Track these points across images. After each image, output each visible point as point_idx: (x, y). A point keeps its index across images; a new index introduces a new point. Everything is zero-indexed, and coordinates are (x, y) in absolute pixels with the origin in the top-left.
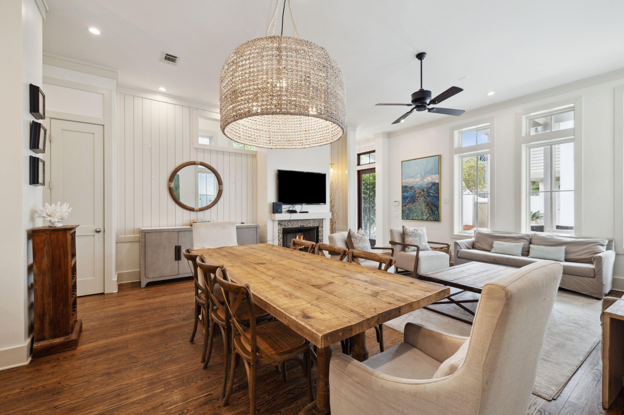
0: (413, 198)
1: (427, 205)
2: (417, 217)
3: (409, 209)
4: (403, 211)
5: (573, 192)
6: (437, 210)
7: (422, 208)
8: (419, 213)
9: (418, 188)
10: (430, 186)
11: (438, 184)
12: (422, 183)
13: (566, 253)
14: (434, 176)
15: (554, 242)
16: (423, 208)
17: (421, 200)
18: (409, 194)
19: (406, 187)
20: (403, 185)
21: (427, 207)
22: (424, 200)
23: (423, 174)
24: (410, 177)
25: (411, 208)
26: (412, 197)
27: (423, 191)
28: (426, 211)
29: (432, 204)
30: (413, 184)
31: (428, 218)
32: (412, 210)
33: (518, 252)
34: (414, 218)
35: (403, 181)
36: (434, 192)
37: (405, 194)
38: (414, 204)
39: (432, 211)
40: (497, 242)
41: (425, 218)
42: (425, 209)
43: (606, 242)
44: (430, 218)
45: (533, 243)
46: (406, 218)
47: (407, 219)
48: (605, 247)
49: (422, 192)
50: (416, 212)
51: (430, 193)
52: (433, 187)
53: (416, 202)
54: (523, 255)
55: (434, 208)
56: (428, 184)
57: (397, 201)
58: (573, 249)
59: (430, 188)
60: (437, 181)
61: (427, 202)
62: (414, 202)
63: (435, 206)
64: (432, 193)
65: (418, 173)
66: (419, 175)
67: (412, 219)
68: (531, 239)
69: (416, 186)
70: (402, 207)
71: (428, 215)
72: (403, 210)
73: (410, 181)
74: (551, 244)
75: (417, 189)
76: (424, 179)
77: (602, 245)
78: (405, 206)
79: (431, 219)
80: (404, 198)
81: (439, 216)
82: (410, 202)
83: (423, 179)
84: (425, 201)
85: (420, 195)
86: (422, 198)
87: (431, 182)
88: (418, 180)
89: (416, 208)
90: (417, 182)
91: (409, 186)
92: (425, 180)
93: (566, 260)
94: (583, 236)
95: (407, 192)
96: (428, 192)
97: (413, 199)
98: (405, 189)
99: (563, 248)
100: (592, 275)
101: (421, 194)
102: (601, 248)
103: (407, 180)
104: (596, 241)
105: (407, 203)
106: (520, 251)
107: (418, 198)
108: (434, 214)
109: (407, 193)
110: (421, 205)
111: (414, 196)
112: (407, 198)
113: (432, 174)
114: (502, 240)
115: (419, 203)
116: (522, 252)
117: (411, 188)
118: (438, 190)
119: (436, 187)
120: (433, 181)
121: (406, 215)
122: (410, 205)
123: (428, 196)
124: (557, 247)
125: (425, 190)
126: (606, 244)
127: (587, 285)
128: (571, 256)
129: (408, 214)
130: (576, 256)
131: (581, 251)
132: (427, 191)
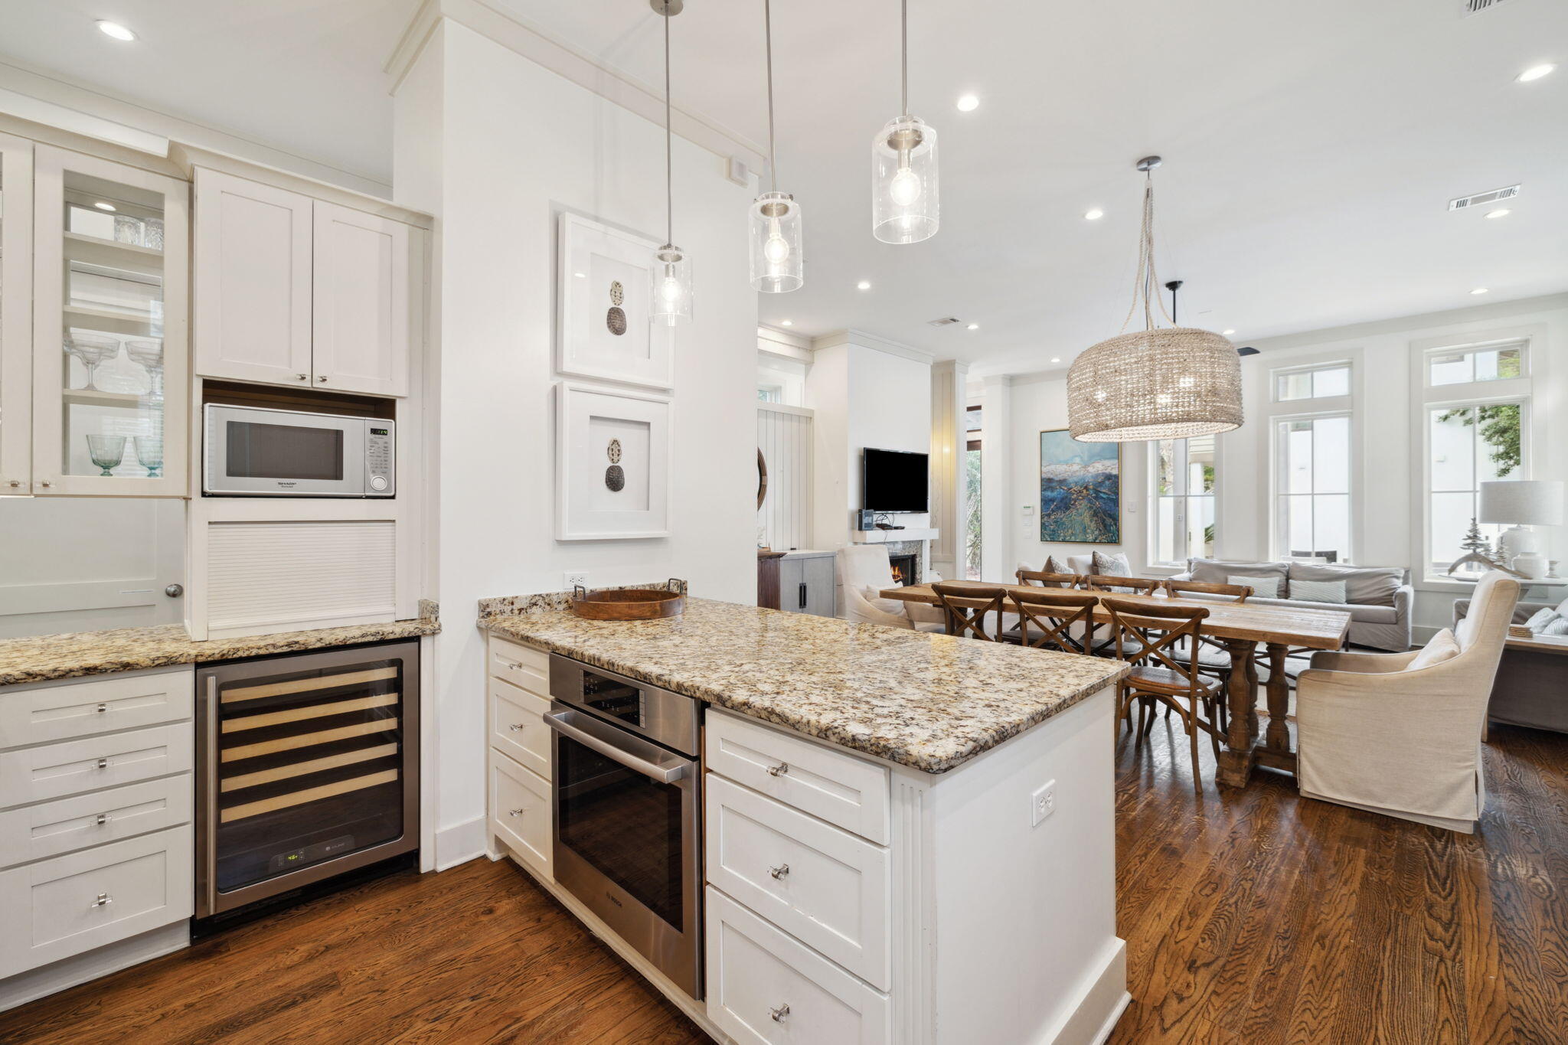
0: (1065, 501)
1: (1095, 514)
2: (1073, 537)
3: (1056, 522)
4: (1043, 526)
5: (1346, 497)
6: (1116, 525)
7: (1083, 520)
8: (1078, 529)
9: (1076, 483)
10: (1100, 480)
11: (1117, 477)
12: (1084, 475)
13: (1348, 591)
14: (1108, 463)
15: (1327, 575)
16: (1087, 520)
17: (1082, 506)
18: (1055, 493)
19: (1050, 480)
20: (1044, 476)
21: (1095, 518)
22: (1089, 505)
23: (1086, 458)
24: (1059, 463)
25: (1061, 519)
26: (1063, 499)
27: (1086, 488)
28: (1093, 525)
29: (1105, 512)
30: (1065, 476)
31: (1096, 539)
32: (1063, 523)
33: (1272, 593)
34: (1068, 538)
35: (1044, 469)
36: (1109, 490)
37: (1049, 494)
38: (1067, 513)
39: (1105, 526)
40: (1234, 577)
41: (1090, 538)
42: (1091, 521)
43: (1402, 573)
44: (1100, 538)
45: (1294, 576)
46: (1049, 539)
47: (1053, 540)
48: (1401, 581)
49: (1085, 491)
50: (1071, 528)
51: (1101, 492)
52: (1107, 482)
53: (1072, 509)
54: (1279, 596)
55: (1109, 521)
56: (1097, 475)
57: (1029, 507)
58: (1357, 584)
59: (1101, 484)
60: (1115, 472)
61: (1094, 508)
62: (1068, 508)
63: (1110, 516)
64: (1104, 493)
65: (1076, 456)
66: (1078, 460)
67: (1063, 541)
68: (1288, 572)
69: (1070, 480)
70: (1042, 518)
71: (1097, 532)
72: (1043, 524)
73: (1058, 470)
74: (1323, 577)
75: (1072, 485)
76: (1089, 466)
77: (1397, 577)
78: (1049, 515)
79: (1104, 541)
80: (1045, 502)
81: (1118, 536)
82: (1058, 508)
83: (1086, 466)
84: (1091, 508)
85: (1080, 496)
86: (1085, 503)
87: (1103, 473)
88: (1076, 468)
89: (1071, 521)
90: (1075, 472)
91: (1056, 479)
92: (1091, 469)
93: (1349, 602)
94: (1365, 565)
95: (1052, 489)
96: (1097, 492)
97: (1066, 504)
98: (1047, 483)
99: (1342, 584)
100: (1394, 620)
101: (1083, 494)
102: (1395, 581)
103: (1049, 468)
104: (1386, 572)
105: (1053, 511)
106: (1274, 591)
107: (1075, 502)
108: (1109, 531)
109: (1052, 491)
110: (1082, 515)
111: (1066, 497)
112: (1052, 500)
113: (1105, 459)
114: (1243, 573)
115: (1077, 510)
116: (1278, 591)
117: (1062, 482)
118: (1117, 488)
119: (1113, 482)
120: (1107, 472)
121: (1051, 533)
122: (1060, 515)
123: (1096, 498)
124: (1333, 583)
125: (1091, 487)
126: (1402, 576)
127: (1386, 635)
128: (1355, 596)
129: (1053, 531)
130: (1363, 595)
131: (1367, 587)
132: (1094, 489)
